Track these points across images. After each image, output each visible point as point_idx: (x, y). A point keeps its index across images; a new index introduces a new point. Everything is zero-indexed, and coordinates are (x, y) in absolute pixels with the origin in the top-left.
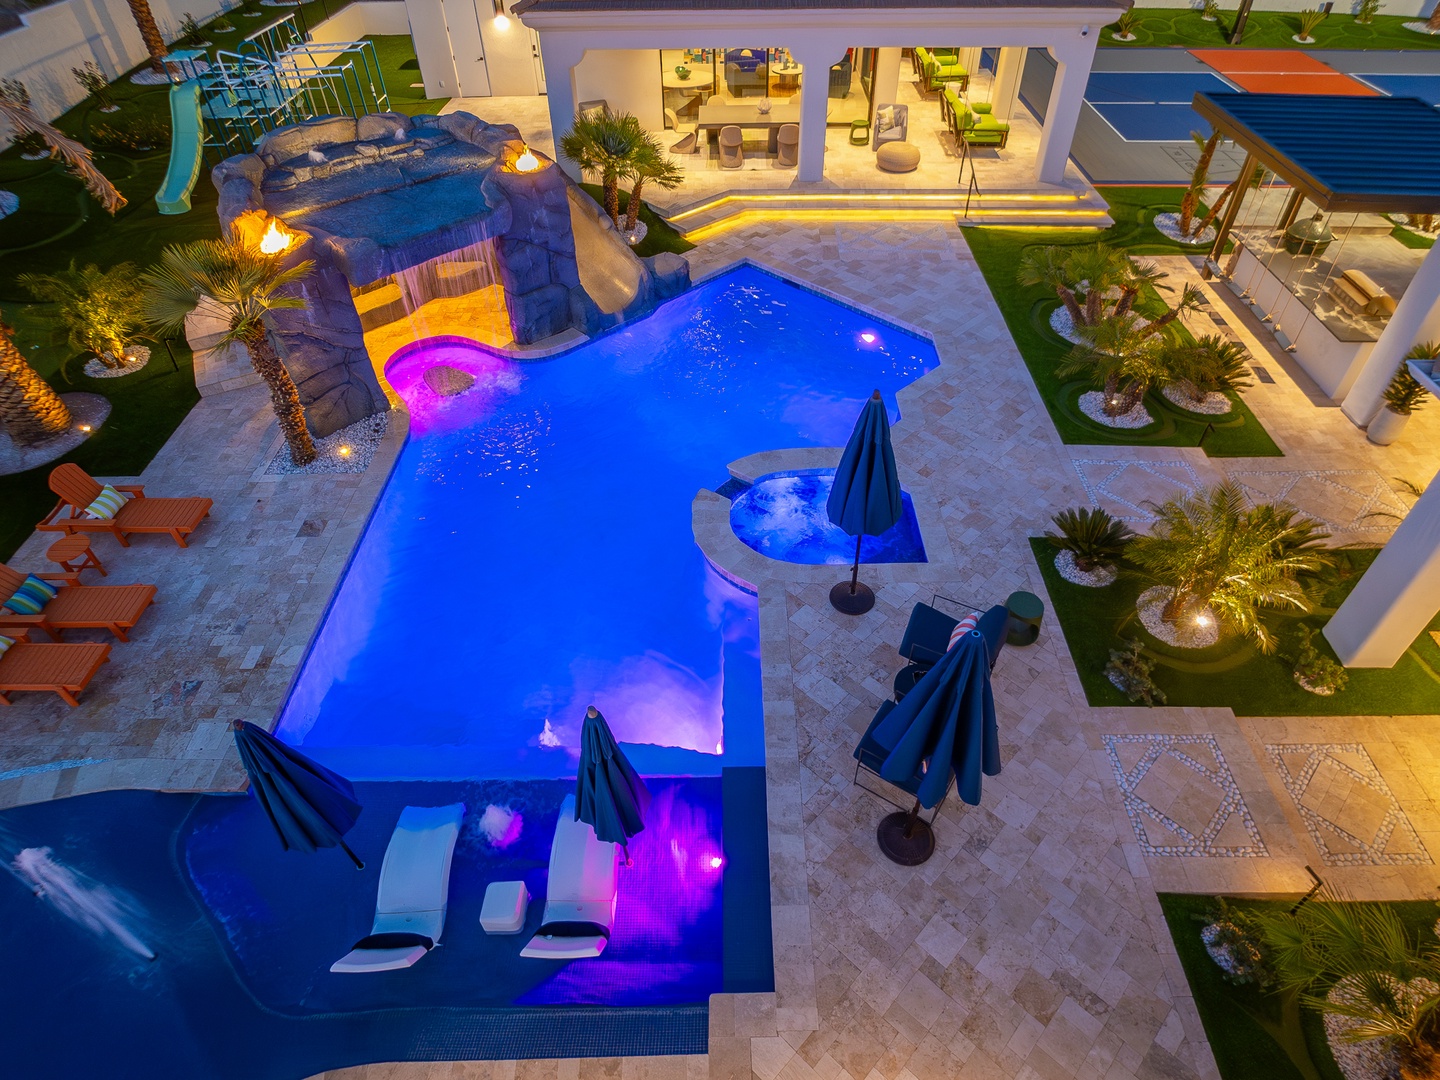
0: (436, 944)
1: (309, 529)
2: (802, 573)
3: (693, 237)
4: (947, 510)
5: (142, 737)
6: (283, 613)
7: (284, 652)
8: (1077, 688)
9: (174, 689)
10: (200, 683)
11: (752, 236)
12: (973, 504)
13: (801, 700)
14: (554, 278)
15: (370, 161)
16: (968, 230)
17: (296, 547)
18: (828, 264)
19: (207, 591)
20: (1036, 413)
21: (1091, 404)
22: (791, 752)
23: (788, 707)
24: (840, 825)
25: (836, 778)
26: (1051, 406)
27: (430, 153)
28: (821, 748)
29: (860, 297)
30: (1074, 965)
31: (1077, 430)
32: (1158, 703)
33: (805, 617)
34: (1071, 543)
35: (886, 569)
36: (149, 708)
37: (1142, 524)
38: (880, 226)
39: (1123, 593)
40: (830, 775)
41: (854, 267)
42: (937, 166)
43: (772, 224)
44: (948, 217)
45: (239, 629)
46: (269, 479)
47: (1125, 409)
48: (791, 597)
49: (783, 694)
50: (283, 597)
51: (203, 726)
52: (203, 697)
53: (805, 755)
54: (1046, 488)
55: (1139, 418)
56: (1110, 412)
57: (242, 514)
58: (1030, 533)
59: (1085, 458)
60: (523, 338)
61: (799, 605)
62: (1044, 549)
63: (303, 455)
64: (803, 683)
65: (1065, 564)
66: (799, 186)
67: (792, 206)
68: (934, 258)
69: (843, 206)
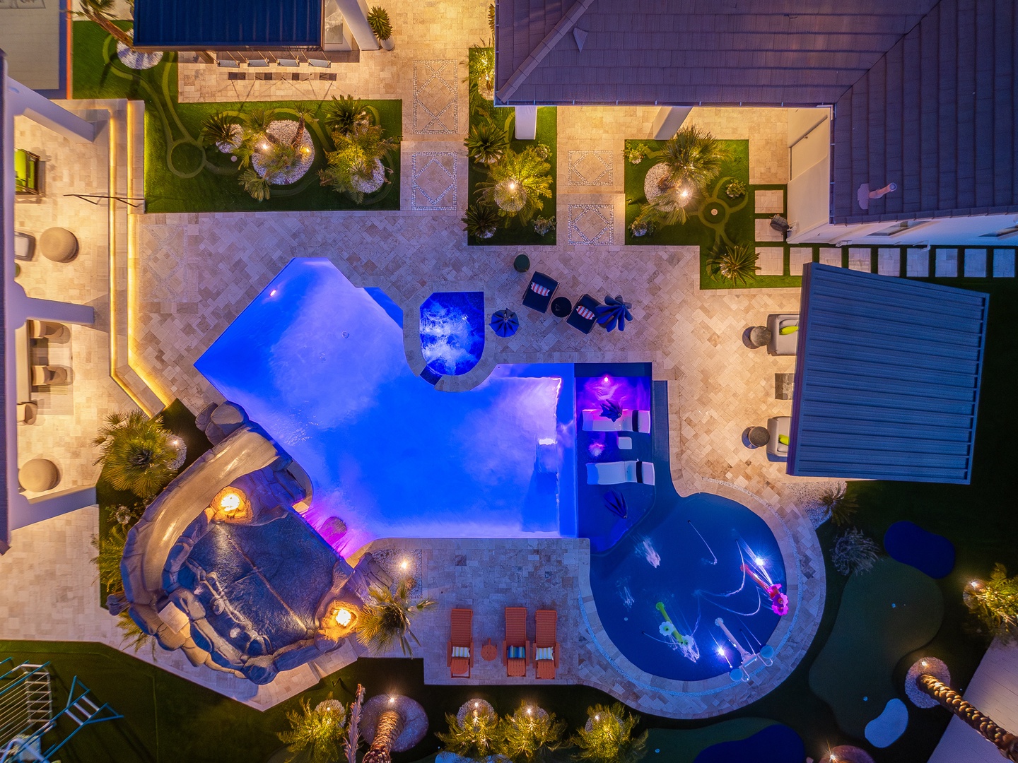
0: (638, 460)
1: (461, 562)
4: (450, 278)
5: (569, 583)
6: (512, 554)
7: (530, 546)
8: (548, 248)
9: (549, 581)
10: (546, 573)
11: (159, 360)
12: (446, 265)
13: (553, 349)
15: (227, 602)
17: (472, 563)
19: (499, 591)
20: (373, 217)
22: (575, 354)
23: (556, 355)
24: (602, 339)
25: (585, 339)
28: (573, 344)
30: (646, 277)
31: (388, 200)
32: (555, 220)
33: (514, 346)
36: (557, 586)
40: (584, 342)
44: (131, 218)
45: (520, 569)
48: (502, 351)
49: (551, 356)
50: (503, 558)
51: (565, 562)
52: (552, 569)
53: (576, 350)
54: (434, 229)
57: (451, 597)
58: (465, 244)
61: (508, 347)
62: (475, 240)
64: (546, 348)
66: (97, 324)
67: (122, 330)
68: (196, 240)
69: (122, 295)
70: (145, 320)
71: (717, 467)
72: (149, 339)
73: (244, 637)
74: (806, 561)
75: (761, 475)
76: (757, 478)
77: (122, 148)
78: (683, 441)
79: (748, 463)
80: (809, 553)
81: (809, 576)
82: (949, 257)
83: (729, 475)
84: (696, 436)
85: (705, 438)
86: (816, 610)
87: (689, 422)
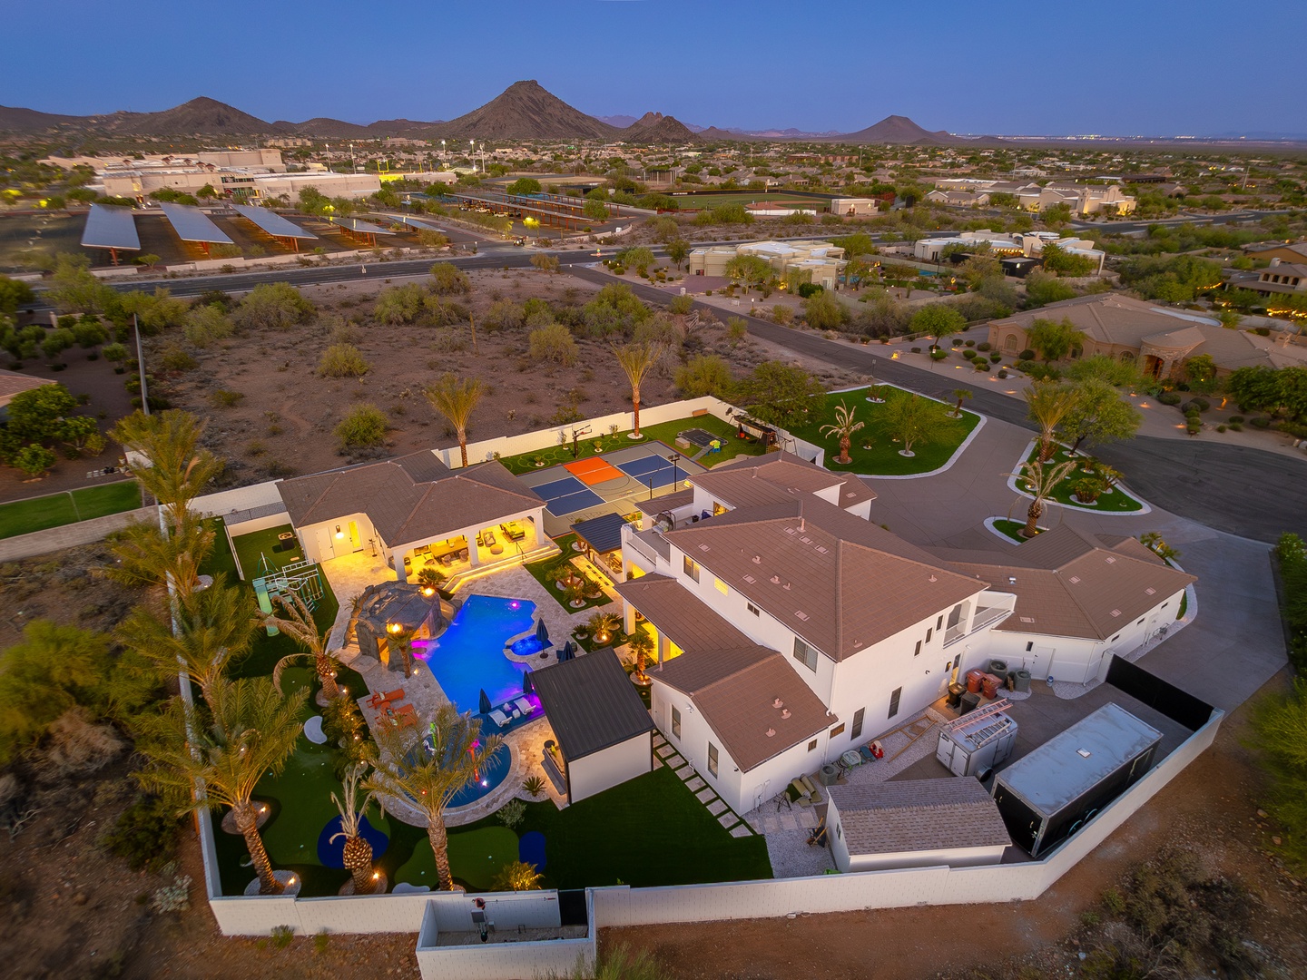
1: (426, 687)
2: (533, 655)
3: (451, 592)
11: (468, 586)
12: (559, 632)
14: (438, 617)
16: (526, 566)
17: (428, 690)
18: (495, 588)
20: (562, 610)
21: (572, 604)
26: (565, 608)
27: (400, 596)
29: (509, 595)
31: (572, 611)
33: (537, 662)
34: (578, 633)
35: (547, 649)
37: (587, 624)
38: (501, 572)
39: (590, 637)
41: (502, 587)
42: (509, 549)
43: (470, 580)
44: (518, 563)
46: (405, 682)
47: (580, 602)
54: (570, 624)
55: (584, 603)
56: (577, 604)
57: (406, 691)
58: (570, 633)
59: (575, 616)
60: (433, 634)
62: (574, 635)
63: (408, 675)
65: (578, 637)
66: (474, 566)
67: (474, 573)
68: (521, 577)
69: (488, 569)
70: (482, 578)
71: (525, 746)
72: (475, 581)
73: (376, 609)
74: (495, 801)
75: (531, 763)
76: (529, 762)
77: (542, 552)
78: (531, 729)
79: (534, 756)
80: (501, 800)
81: (487, 806)
82: (699, 784)
83: (523, 751)
84: (536, 732)
85: (537, 735)
86: (468, 820)
87: (541, 727)
